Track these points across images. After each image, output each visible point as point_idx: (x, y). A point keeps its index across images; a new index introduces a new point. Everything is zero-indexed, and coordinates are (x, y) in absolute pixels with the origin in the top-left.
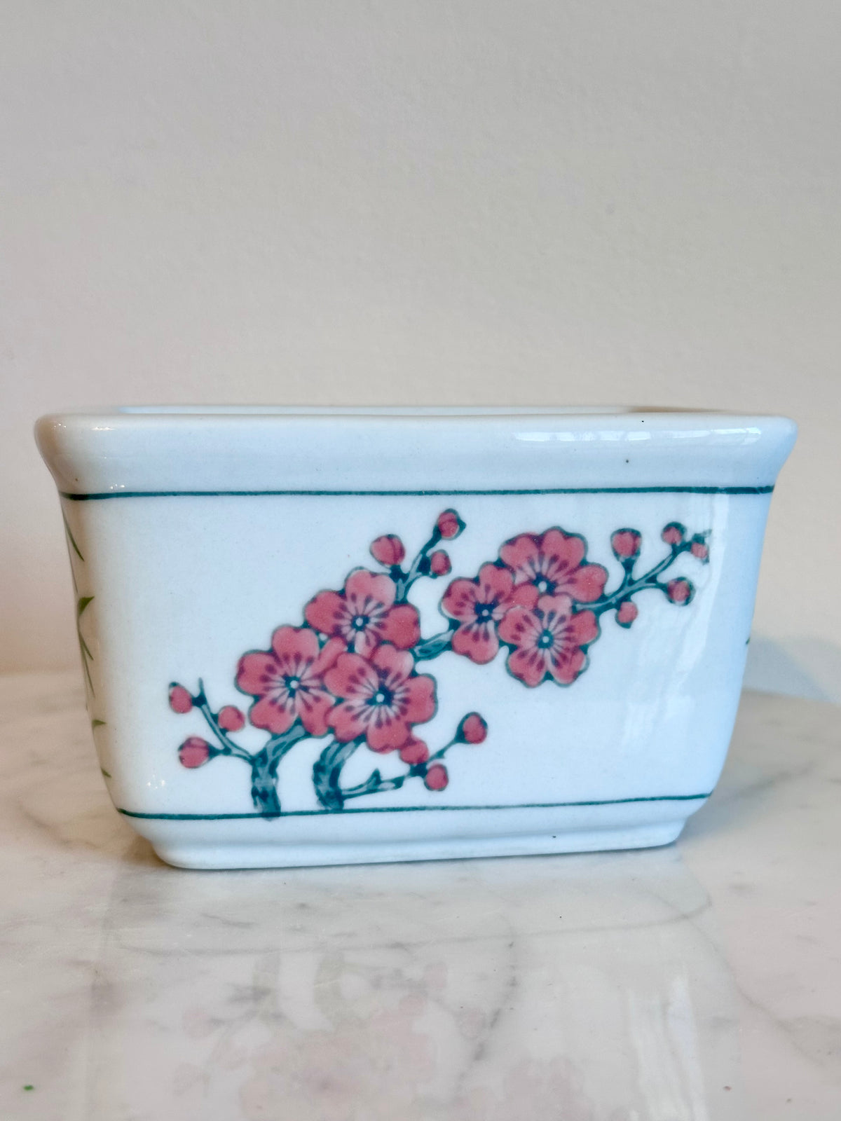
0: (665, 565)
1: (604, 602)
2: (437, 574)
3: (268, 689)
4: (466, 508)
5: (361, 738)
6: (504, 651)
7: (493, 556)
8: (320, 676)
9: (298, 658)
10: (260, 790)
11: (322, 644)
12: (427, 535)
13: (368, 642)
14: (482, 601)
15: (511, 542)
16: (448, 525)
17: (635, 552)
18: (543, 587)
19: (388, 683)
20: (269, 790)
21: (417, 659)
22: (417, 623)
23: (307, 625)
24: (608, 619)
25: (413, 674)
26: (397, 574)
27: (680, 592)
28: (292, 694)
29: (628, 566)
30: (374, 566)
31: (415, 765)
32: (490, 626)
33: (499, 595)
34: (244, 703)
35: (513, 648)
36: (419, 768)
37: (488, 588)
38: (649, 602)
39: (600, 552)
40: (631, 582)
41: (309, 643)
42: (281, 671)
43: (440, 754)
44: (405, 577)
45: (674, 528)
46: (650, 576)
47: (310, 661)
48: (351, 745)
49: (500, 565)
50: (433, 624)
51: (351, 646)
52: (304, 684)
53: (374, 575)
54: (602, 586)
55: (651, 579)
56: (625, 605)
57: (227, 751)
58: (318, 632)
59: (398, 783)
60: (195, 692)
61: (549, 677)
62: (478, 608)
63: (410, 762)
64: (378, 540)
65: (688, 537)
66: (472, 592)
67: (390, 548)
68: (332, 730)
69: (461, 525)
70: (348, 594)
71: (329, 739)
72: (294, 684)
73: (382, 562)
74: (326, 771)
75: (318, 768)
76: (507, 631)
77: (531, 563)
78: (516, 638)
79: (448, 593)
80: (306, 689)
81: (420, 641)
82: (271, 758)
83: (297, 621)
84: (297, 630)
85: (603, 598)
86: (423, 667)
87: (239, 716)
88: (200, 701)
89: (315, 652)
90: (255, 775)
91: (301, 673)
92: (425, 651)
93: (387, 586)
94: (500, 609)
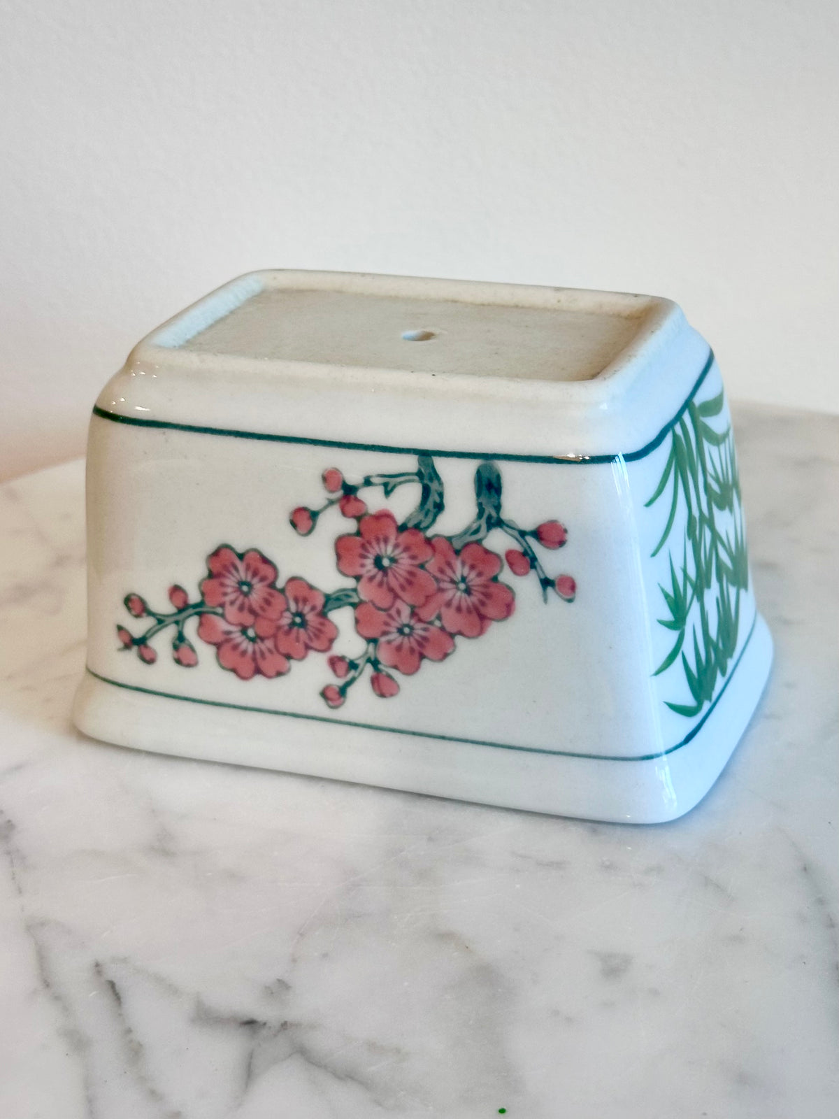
0: (151, 633)
1: (200, 610)
2: (342, 659)
3: (485, 586)
4: (320, 708)
5: (402, 528)
6: (280, 583)
7: (294, 664)
8: (441, 590)
9: (459, 609)
10: (493, 492)
11: (439, 618)
12: (351, 691)
13: (399, 612)
14: (302, 631)
15: (279, 674)
16: (335, 696)
17: (176, 648)
18: (251, 633)
19: (380, 576)
20: (485, 491)
21: (355, 590)
22: (357, 621)
23: (452, 636)
24: (194, 597)
25: (358, 578)
26: (375, 663)
27: (135, 605)
28: (464, 579)
29: (181, 638)
30: (395, 673)
31: (352, 496)
32: (293, 607)
33: (288, 632)
34: (506, 576)
35: (272, 585)
36: (349, 491)
37: (298, 640)
38: (161, 604)
39: (205, 653)
40: (177, 623)
41: (451, 620)
42: (474, 599)
43: (331, 503)
44: (369, 660)
45: (149, 660)
46: (162, 625)
47: (448, 604)
48: (410, 525)
49: (288, 657)
50: (343, 618)
51: (413, 614)
52: (454, 586)
53: (396, 667)
54: (201, 624)
55: (161, 621)
56: (181, 605)
57: (523, 534)
58: (442, 629)
59: (368, 482)
60: (550, 589)
61: (241, 556)
62: (304, 624)
63: (357, 500)
64: (392, 695)
65: (135, 649)
66: (310, 639)
67: (383, 687)
68: (428, 541)
69: (324, 694)
70: (417, 656)
71: (430, 533)
72: (462, 586)
73: (389, 677)
74: (432, 502)
75: (440, 507)
76: (278, 601)
77: (262, 654)
78: (270, 595)
79: (331, 641)
80: (453, 581)
81: (354, 605)
82: (483, 522)
83: (459, 640)
84: (460, 633)
85: (200, 614)
86: (350, 583)
87: (511, 565)
88: (546, 583)
89: (444, 610)
90: (498, 507)
91: (456, 595)
92: (348, 596)
93: (384, 656)
94: (286, 621)
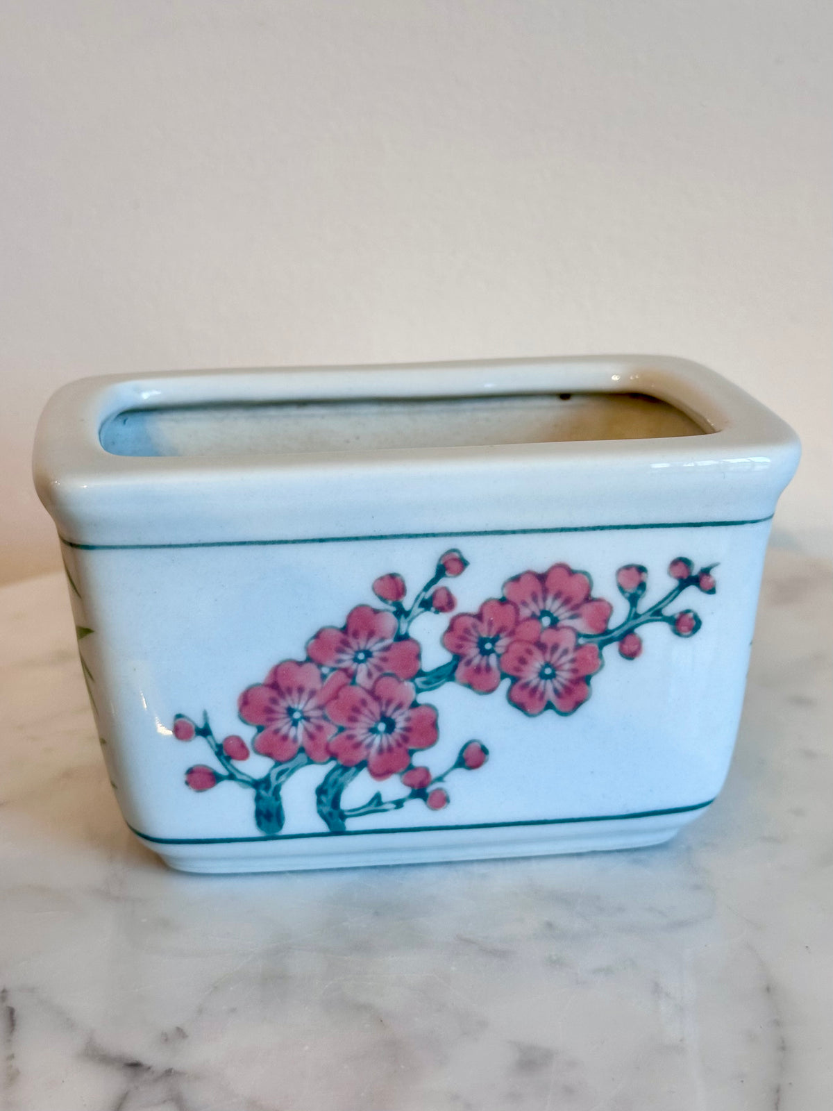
0: (672, 596)
1: (605, 636)
2: (440, 610)
3: (271, 720)
4: (467, 547)
5: (361, 765)
6: (506, 684)
7: (497, 593)
8: (320, 707)
9: (301, 690)
10: (264, 811)
11: (323, 677)
12: (430, 573)
13: (370, 675)
14: (484, 635)
15: (516, 579)
16: (452, 564)
17: (642, 586)
18: (546, 621)
19: (389, 713)
20: (274, 811)
21: (419, 691)
22: (418, 657)
23: (309, 659)
24: (611, 652)
25: (415, 705)
26: (401, 613)
27: (686, 625)
28: (295, 723)
29: (633, 600)
30: (376, 603)
31: (416, 789)
32: (493, 660)
33: (501, 630)
34: (247, 733)
35: (515, 680)
36: (419, 791)
37: (491, 624)
38: (654, 635)
39: (606, 588)
40: (637, 616)
41: (310, 677)
42: (283, 704)
43: (440, 779)
44: (407, 614)
45: (681, 562)
46: (656, 609)
47: (313, 694)
48: (353, 770)
49: (503, 601)
50: (434, 656)
51: (352, 676)
52: (306, 714)
53: (376, 612)
54: (606, 621)
55: (656, 613)
56: (629, 639)
57: (231, 777)
58: (320, 665)
59: (399, 804)
60: (201, 724)
61: (549, 706)
62: (481, 643)
63: (412, 786)
64: (382, 579)
65: (695, 571)
66: (475, 626)
67: (392, 586)
68: (333, 756)
69: (463, 564)
70: (351, 630)
71: (332, 765)
72: (297, 715)
73: (383, 599)
74: (328, 796)
75: (321, 791)
76: (510, 662)
77: (535, 598)
78: (518, 670)
79: (451, 628)
80: (307, 719)
81: (420, 673)
82: (274, 782)
83: (301, 655)
84: (300, 664)
85: (606, 632)
86: (423, 698)
87: (243, 745)
88: (205, 732)
89: (318, 686)
90: (258, 798)
91: (303, 705)
92: (426, 683)
93: (389, 622)
94: (503, 642)
